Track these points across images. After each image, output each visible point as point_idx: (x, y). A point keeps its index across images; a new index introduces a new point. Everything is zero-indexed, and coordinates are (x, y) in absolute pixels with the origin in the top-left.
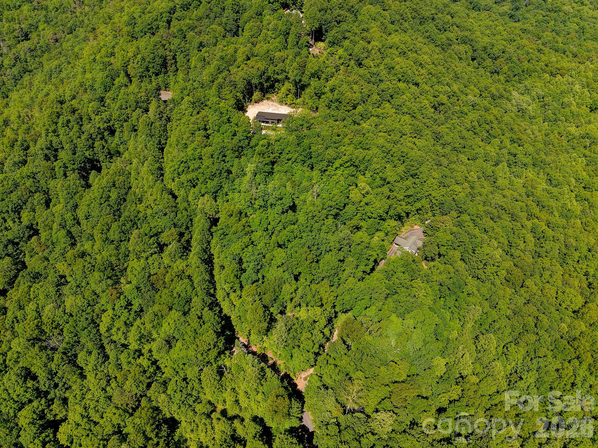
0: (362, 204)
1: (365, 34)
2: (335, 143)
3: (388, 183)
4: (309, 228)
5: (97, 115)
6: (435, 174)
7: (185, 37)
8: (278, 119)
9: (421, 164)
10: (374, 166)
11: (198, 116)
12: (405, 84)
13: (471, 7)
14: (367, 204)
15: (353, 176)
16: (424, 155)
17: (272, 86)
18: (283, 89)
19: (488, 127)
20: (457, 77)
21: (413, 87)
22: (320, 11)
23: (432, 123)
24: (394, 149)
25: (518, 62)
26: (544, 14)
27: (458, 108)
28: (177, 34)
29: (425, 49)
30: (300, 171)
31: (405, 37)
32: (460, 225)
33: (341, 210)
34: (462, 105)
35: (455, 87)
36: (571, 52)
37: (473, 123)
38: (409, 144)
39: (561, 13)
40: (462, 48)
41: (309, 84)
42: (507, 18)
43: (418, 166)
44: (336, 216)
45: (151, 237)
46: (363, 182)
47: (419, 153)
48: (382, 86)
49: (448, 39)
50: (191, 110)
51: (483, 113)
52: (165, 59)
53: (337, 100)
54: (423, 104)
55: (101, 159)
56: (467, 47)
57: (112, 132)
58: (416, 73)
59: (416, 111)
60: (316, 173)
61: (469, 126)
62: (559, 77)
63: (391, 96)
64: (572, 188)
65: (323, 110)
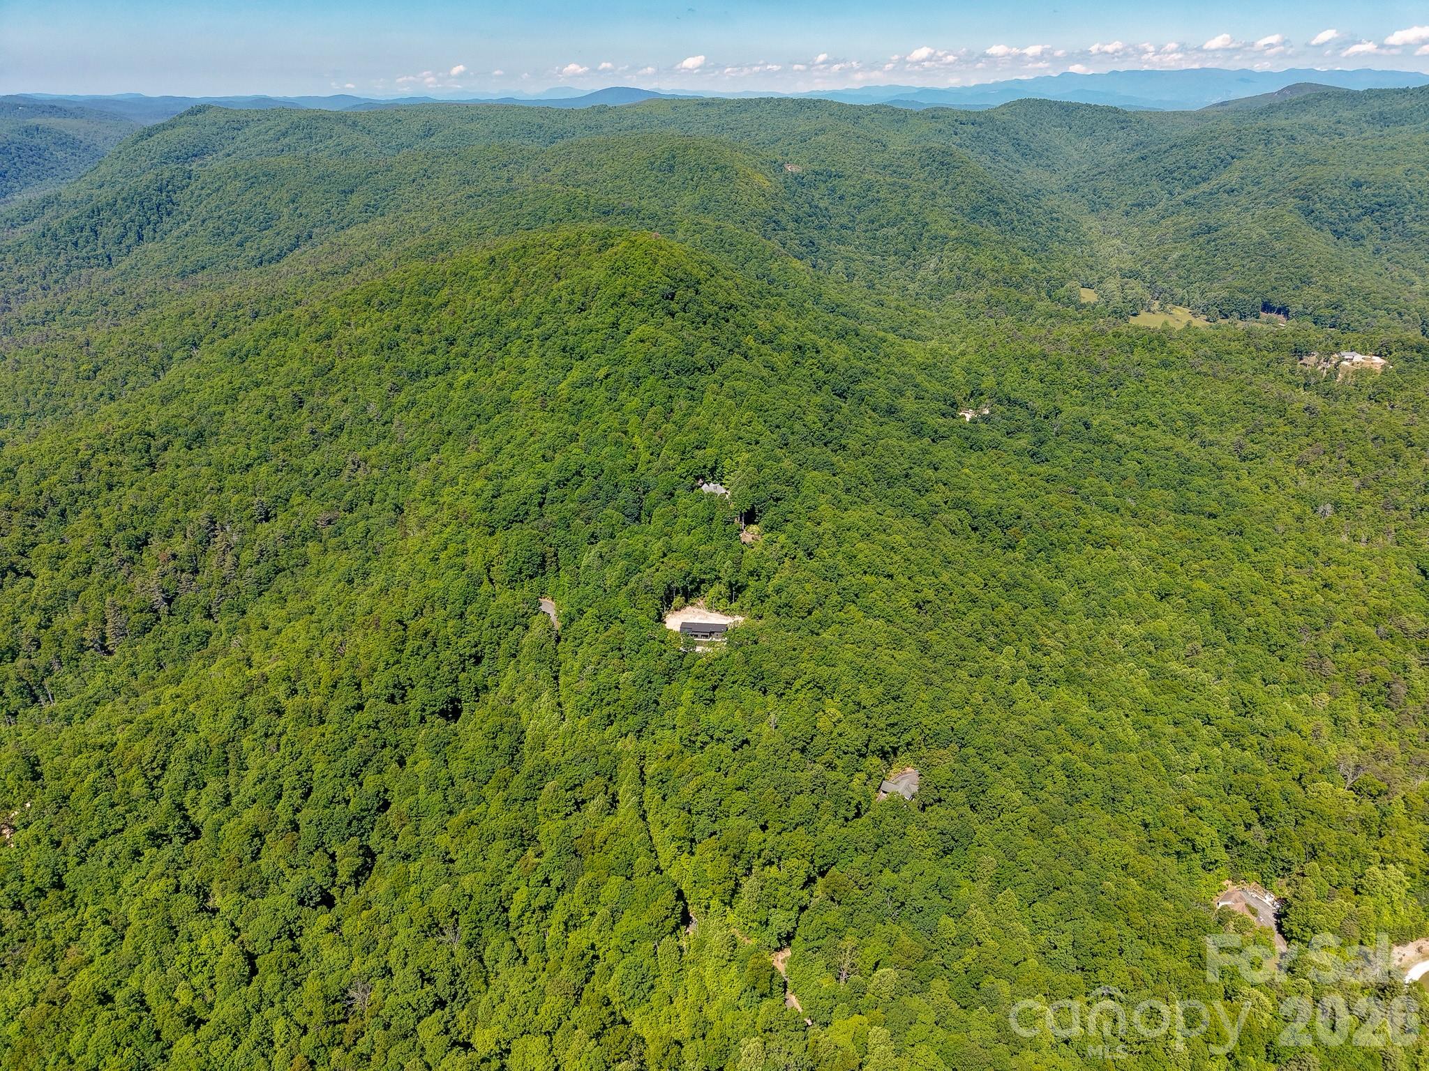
0: (835, 734)
1: (813, 514)
2: (791, 659)
3: (864, 708)
4: (771, 766)
5: (460, 636)
6: (924, 696)
7: (568, 527)
8: (710, 631)
9: (904, 683)
10: (843, 687)
11: (607, 634)
12: (874, 577)
13: (967, 445)
14: (840, 735)
15: (818, 700)
16: (906, 671)
17: (698, 589)
18: (712, 592)
19: (997, 630)
20: (948, 562)
21: (885, 580)
22: (750, 488)
23: (916, 628)
24: (866, 665)
25: (1042, 531)
26: (1085, 448)
27: (952, 606)
28: (558, 523)
29: (898, 524)
30: (750, 695)
31: (869, 512)
32: (964, 761)
33: (808, 743)
34: (958, 601)
35: (945, 577)
36: (1127, 508)
37: (975, 627)
38: (886, 658)
39: (1111, 446)
40: (952, 517)
41: (747, 585)
42: (1027, 459)
43: (900, 686)
44: (803, 750)
45: (567, 791)
46: (832, 708)
47: (900, 669)
48: (844, 583)
49: (931, 505)
50: (596, 625)
51: (989, 611)
52: (544, 557)
53: (787, 605)
54: (901, 603)
55: (464, 698)
56: (962, 513)
57: (478, 660)
58: (888, 560)
59: (892, 613)
60: (771, 698)
61: (968, 630)
62: (1109, 549)
63: (856, 595)
64: (1127, 712)
65: (770, 619)
